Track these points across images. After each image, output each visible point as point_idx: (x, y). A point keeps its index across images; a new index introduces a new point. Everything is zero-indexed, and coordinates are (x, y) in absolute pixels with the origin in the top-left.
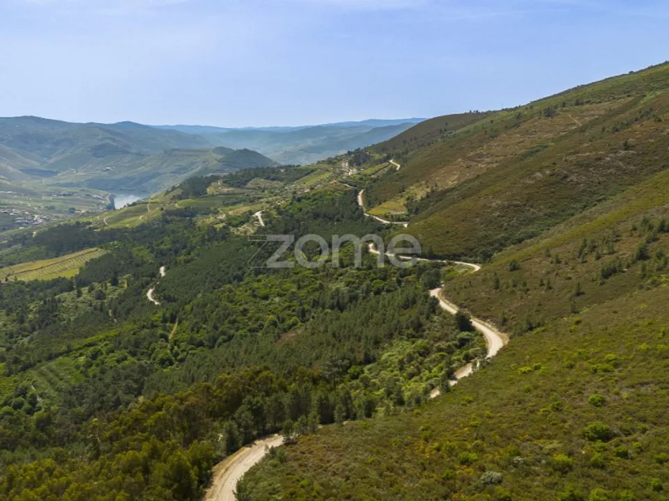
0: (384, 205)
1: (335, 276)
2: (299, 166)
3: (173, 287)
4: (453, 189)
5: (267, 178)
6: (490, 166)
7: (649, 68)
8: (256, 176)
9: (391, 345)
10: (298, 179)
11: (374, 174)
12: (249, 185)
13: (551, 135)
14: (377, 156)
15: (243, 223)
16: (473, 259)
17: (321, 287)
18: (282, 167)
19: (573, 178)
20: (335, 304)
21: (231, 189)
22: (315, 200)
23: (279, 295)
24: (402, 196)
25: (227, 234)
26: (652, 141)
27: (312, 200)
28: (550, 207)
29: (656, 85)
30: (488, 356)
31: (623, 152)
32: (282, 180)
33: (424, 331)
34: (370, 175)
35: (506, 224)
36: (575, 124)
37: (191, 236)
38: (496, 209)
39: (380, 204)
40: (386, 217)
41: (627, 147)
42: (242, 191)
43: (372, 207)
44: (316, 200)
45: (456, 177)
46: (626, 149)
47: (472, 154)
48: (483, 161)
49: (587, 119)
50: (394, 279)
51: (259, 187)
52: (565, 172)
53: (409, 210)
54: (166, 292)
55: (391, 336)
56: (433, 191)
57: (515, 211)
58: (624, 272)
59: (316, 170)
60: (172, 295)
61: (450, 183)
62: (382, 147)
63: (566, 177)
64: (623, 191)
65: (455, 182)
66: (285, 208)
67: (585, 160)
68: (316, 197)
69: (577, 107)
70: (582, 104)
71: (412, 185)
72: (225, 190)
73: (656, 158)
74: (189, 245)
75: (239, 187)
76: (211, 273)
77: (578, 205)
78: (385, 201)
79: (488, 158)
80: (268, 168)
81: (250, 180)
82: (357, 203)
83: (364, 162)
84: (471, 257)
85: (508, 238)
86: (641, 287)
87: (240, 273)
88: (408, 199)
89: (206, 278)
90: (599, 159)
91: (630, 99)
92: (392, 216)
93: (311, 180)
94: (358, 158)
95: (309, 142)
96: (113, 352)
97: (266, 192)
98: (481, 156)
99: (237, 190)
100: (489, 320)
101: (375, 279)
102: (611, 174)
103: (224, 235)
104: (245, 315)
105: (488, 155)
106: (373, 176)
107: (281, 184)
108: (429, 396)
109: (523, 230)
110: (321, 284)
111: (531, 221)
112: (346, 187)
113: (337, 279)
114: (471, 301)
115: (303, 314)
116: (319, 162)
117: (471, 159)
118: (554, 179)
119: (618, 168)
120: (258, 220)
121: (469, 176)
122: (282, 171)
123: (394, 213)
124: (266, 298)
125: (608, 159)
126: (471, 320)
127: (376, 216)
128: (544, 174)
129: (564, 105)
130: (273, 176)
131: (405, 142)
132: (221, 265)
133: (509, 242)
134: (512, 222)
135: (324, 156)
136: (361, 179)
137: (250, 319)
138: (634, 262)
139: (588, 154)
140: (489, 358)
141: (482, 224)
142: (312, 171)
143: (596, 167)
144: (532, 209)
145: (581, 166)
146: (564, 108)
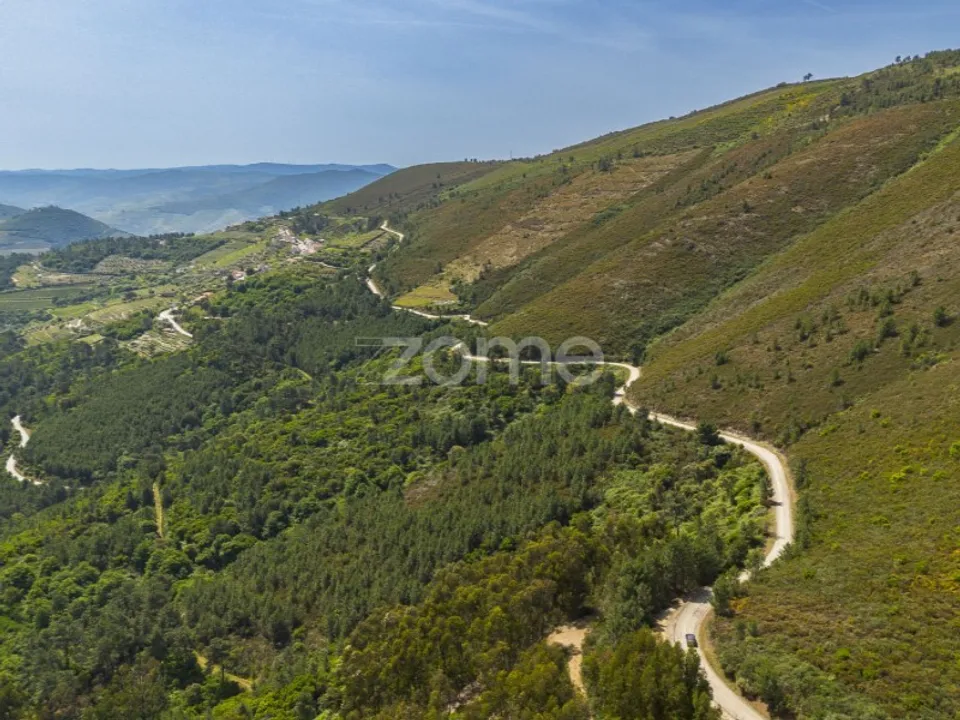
0: (415, 291)
1: (429, 398)
2: (193, 234)
3: (61, 451)
4: (515, 266)
5: (136, 255)
6: (554, 235)
7: (691, 115)
8: (112, 252)
9: (610, 478)
10: (198, 255)
11: (362, 247)
12: (100, 267)
13: (619, 196)
14: (341, 221)
15: (140, 332)
16: (616, 356)
17: (416, 417)
18: (161, 237)
19: (701, 247)
20: (453, 437)
21: (63, 276)
22: (273, 288)
23: (344, 436)
24: (441, 279)
25: (114, 352)
26: (771, 201)
27: (267, 288)
28: (687, 286)
29: (721, 135)
31: (745, 215)
32: (166, 258)
33: (649, 453)
34: (358, 249)
35: (642, 309)
36: (642, 181)
37: (37, 362)
38: (624, 290)
39: (410, 291)
40: (429, 309)
41: (747, 209)
42: (88, 278)
43: (399, 296)
44: (276, 288)
45: (513, 250)
46: (747, 212)
47: (522, 219)
48: (543, 228)
49: (656, 175)
50: (526, 392)
51: (122, 272)
52: (690, 241)
53: (460, 299)
54: (49, 460)
55: (603, 467)
56: (487, 271)
57: (648, 292)
58: (876, 352)
59: (228, 240)
60: (66, 466)
61: (509, 259)
62: (345, 206)
63: (692, 247)
64: (761, 261)
65: (515, 257)
66: (219, 303)
67: (705, 226)
68: (274, 283)
69: (636, 160)
70: (641, 156)
71: (450, 262)
72: (54, 278)
73: (783, 221)
74: (36, 378)
75: (80, 272)
76: (135, 419)
77: (717, 281)
78: (417, 286)
79: (547, 224)
80: (133, 238)
81: (102, 259)
82: (371, 292)
83: (320, 228)
84: (612, 354)
85: (651, 327)
86: (913, 368)
88: (453, 282)
89: (128, 429)
90: (721, 224)
91: (699, 151)
92: (438, 307)
94: (307, 223)
95: (164, 196)
96: (57, 569)
97: (139, 279)
98: (536, 221)
99: (80, 278)
100: (730, 428)
101: (497, 396)
102: (738, 242)
103: (109, 356)
104: (297, 474)
105: (548, 221)
106: (363, 250)
107: (168, 265)
109: (664, 315)
110: (416, 412)
111: (668, 304)
112: (322, 267)
113: (435, 402)
114: (692, 407)
115: (404, 459)
116: (229, 229)
117: (523, 225)
118: (679, 250)
119: (745, 234)
120: (170, 326)
121: (531, 248)
122: (162, 243)
123: (440, 303)
125: (731, 224)
127: (412, 308)
128: (665, 244)
129: (620, 157)
130: (147, 251)
131: (381, 200)
132: (149, 404)
133: (652, 331)
135: (236, 217)
136: (345, 254)
137: (310, 478)
138: (882, 341)
139: (705, 218)
141: (612, 311)
142: (222, 243)
143: (723, 234)
144: (666, 289)
145: (704, 233)
146: (622, 161)
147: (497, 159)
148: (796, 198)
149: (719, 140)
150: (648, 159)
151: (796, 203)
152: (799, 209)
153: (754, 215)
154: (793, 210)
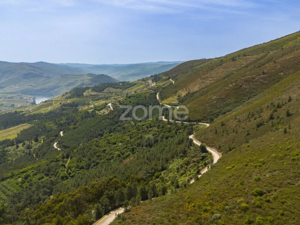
0: (168, 99)
1: (148, 132)
2: (129, 82)
4: (197, 92)
5: (114, 88)
6: (211, 82)
7: (271, 41)
8: (108, 86)
9: (173, 161)
10: (128, 88)
11: (163, 85)
12: (105, 91)
13: (234, 69)
14: (164, 78)
15: (103, 109)
16: (206, 121)
17: (141, 137)
18: (121, 83)
19: (244, 86)
20: (148, 144)
21: (96, 93)
22: (137, 97)
23: (121, 142)
24: (176, 95)
25: (94, 114)
26: (273, 71)
27: (136, 97)
28: (235, 99)
29: (273, 48)
30: (214, 163)
32: (121, 88)
33: (187, 154)
34: (161, 86)
35: (219, 106)
36: (243, 64)
37: (76, 116)
38: (214, 100)
39: (166, 99)
40: (169, 105)
41: (264, 73)
42: (102, 94)
43: (163, 100)
44: (138, 97)
45: (198, 87)
46: (263, 75)
47: (204, 77)
48: (208, 80)
49: (248, 62)
50: (174, 131)
51: (110, 92)
52: (241, 84)
53: (179, 101)
55: (173, 157)
56: (189, 93)
57: (222, 101)
59: (137, 84)
61: (196, 89)
62: (166, 74)
63: (241, 86)
64: (263, 91)
65: (198, 89)
66: (123, 101)
67: (248, 79)
68: (137, 96)
69: (244, 57)
70: (246, 56)
71: (180, 90)
72: (93, 93)
73: (275, 78)
74: (75, 120)
75: (100, 92)
76: (87, 133)
77: (247, 98)
78: (169, 97)
79: (210, 78)
80: (114, 83)
81: (106, 88)
82: (156, 99)
83: (159, 80)
84: (205, 120)
85: (220, 112)
87: (101, 132)
88: (178, 96)
89: (85, 136)
90: (254, 78)
91: (264, 54)
92: (172, 104)
93: (135, 88)
94: (156, 78)
95: (133, 71)
97: (113, 94)
98: (208, 77)
100: (213, 147)
101: (166, 132)
102: (258, 85)
103: (93, 115)
104: (105, 152)
105: (211, 77)
106: (163, 86)
107: (121, 90)
108: (190, 183)
109: (225, 108)
110: (141, 136)
111: (227, 105)
112: (151, 91)
113: (148, 133)
114: (206, 140)
115: (133, 150)
116: (138, 80)
117: (203, 79)
118: (237, 87)
119: (261, 82)
120: (110, 107)
121: (203, 86)
122: (121, 84)
123: (173, 102)
124: (115, 144)
125: (257, 78)
126: (206, 148)
127: (165, 104)
128: (233, 85)
129: (239, 56)
130: (116, 87)
131: (176, 71)
132: (92, 129)
133: (220, 114)
134: (221, 105)
135: (140, 78)
136: (158, 88)
137: (107, 154)
139: (249, 76)
140: (214, 164)
141: (209, 106)
142: (135, 84)
143: (253, 82)
144: (228, 100)
145: (247, 81)
146: (239, 58)
147: (211, 58)
148: (282, 70)
149: (272, 50)
150: (248, 57)
151: (282, 71)
152: (282, 74)
153: (265, 75)
154: (280, 74)
